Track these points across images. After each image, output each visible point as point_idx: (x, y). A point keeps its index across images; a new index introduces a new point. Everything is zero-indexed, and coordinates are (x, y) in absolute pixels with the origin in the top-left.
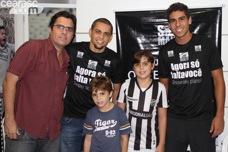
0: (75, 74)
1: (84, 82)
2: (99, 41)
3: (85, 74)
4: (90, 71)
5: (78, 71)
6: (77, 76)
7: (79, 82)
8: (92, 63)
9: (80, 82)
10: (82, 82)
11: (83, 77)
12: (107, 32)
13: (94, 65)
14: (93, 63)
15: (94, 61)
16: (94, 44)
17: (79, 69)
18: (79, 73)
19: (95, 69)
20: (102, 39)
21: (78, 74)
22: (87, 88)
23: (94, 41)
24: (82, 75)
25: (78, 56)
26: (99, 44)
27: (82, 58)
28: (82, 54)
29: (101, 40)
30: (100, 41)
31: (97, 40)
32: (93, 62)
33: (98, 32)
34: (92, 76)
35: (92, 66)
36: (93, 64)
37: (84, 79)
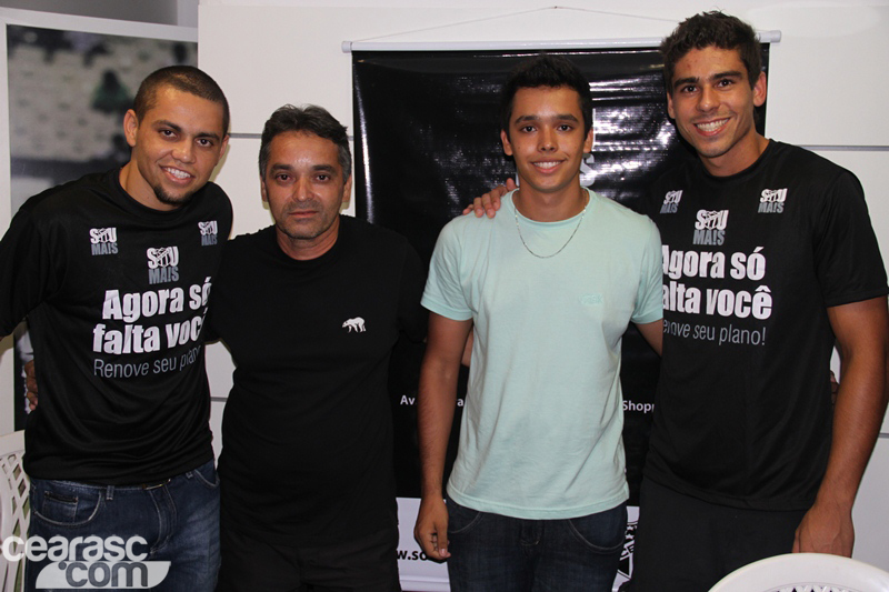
0: (100, 326)
1: (148, 349)
2: (173, 171)
3: (147, 314)
4: (164, 294)
5: (112, 311)
6: (116, 332)
7: (127, 350)
8: (160, 258)
9: (129, 352)
10: (138, 349)
11: (139, 329)
12: (208, 130)
14: (164, 259)
16: (155, 184)
17: (113, 303)
18: (118, 316)
20: (189, 163)
21: (118, 325)
23: (150, 170)
24: (135, 324)
25: (95, 251)
26: (176, 185)
27: (116, 250)
29: (184, 167)
30: (177, 172)
31: (163, 168)
32: (162, 256)
33: (168, 133)
35: (164, 270)
36: (164, 263)
37: (143, 334)
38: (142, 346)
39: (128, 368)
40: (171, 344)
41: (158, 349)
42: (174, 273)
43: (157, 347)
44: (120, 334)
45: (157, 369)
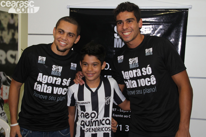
0: (36, 83)
1: (48, 92)
3: (49, 82)
4: (55, 78)
5: (40, 79)
6: (40, 85)
7: (42, 91)
8: (56, 68)
10: (45, 91)
11: (46, 86)
13: (59, 71)
14: (57, 69)
15: (59, 66)
17: (40, 77)
18: (41, 81)
19: (60, 75)
21: (40, 83)
22: (51, 98)
24: (45, 84)
25: (39, 62)
27: (44, 63)
28: (44, 58)
32: (57, 68)
33: (61, 32)
34: (57, 83)
35: (56, 72)
36: (57, 70)
37: (47, 88)
38: (46, 91)
39: (41, 96)
40: (55, 93)
41: (50, 93)
42: (59, 73)
43: (50, 92)
44: (41, 86)
45: (50, 99)
